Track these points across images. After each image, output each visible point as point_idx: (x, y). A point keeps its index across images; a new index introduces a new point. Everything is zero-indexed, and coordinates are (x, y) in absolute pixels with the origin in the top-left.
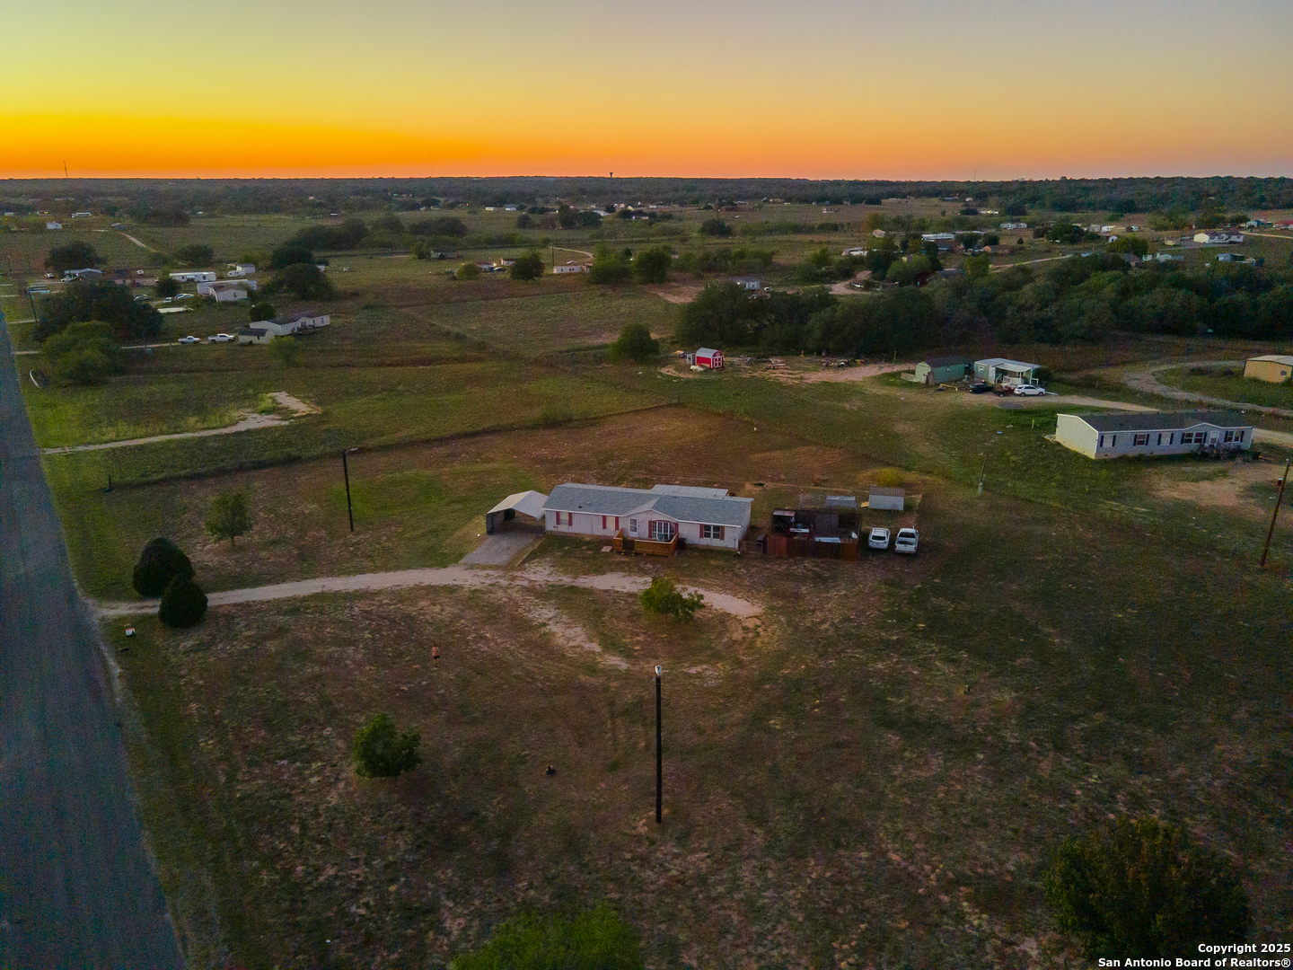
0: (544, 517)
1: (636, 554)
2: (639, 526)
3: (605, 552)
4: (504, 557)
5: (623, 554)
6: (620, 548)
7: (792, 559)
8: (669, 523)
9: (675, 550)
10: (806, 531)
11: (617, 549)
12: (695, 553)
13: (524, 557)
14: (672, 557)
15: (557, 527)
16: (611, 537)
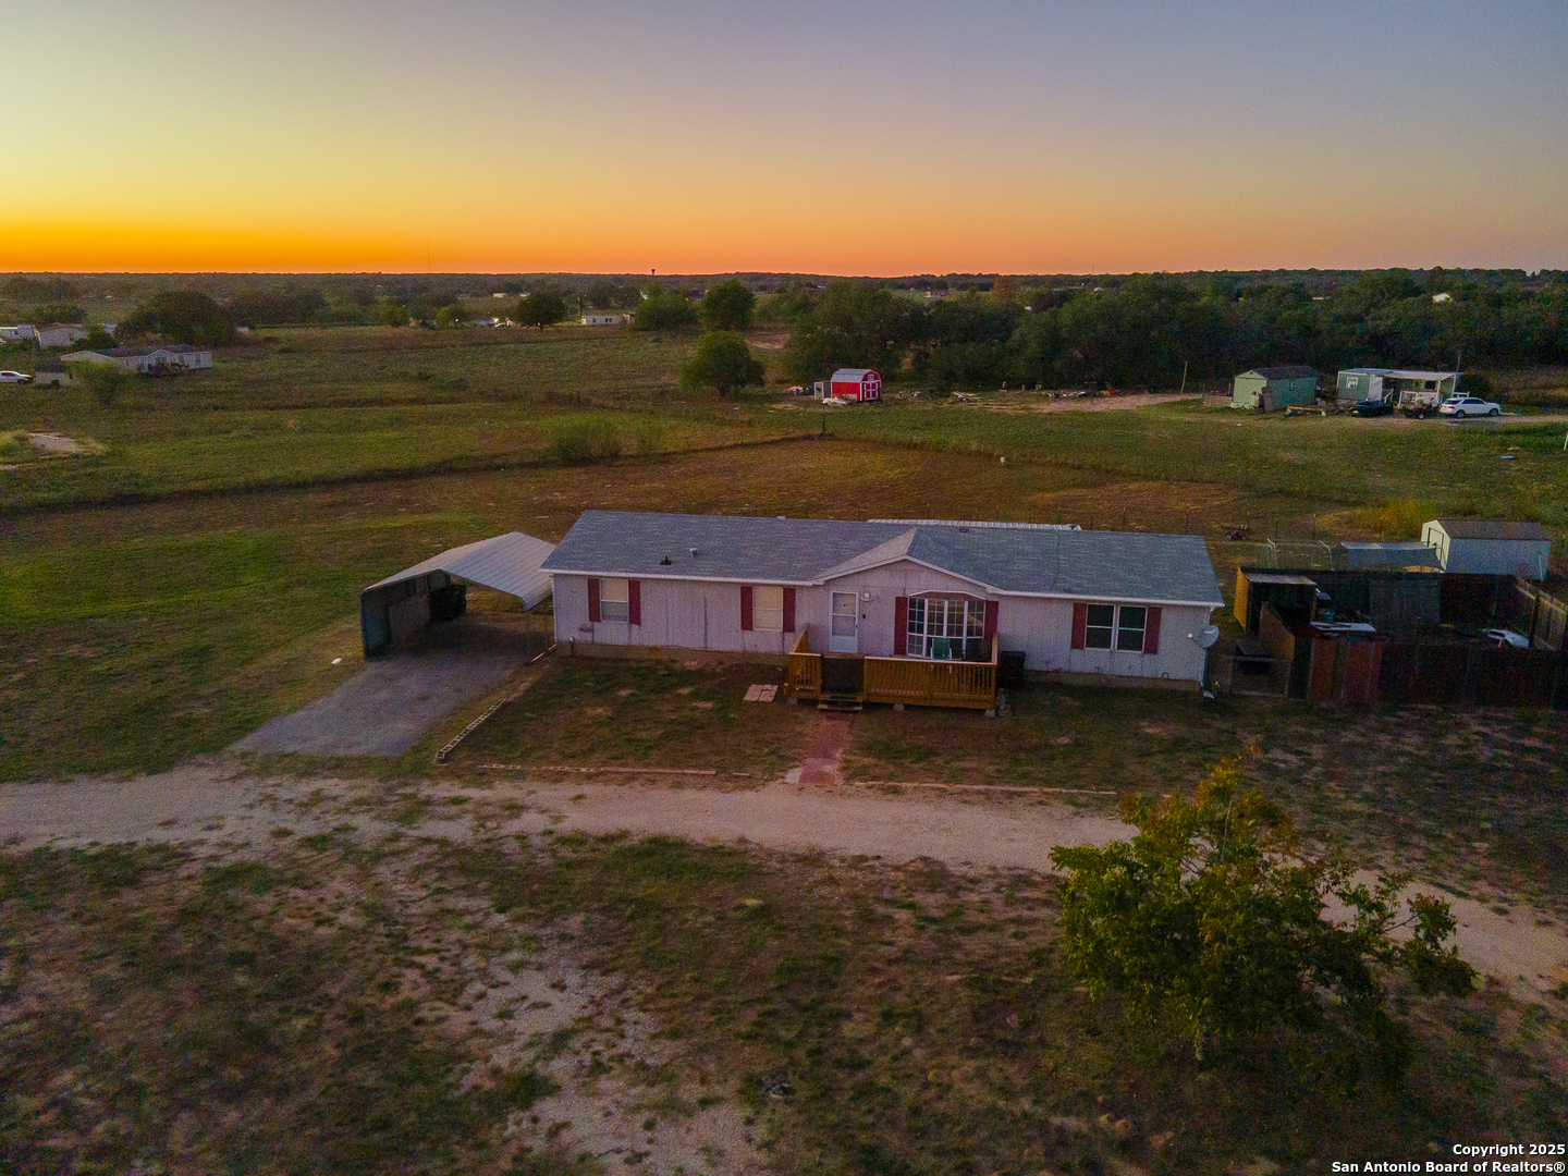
0: (548, 598)
2: (864, 617)
3: (757, 702)
4: (402, 729)
5: (826, 707)
6: (812, 688)
7: (1408, 709)
8: (966, 603)
9: (996, 693)
10: (1367, 627)
11: (801, 690)
12: (1068, 700)
13: (471, 726)
14: (997, 714)
15: (591, 630)
16: (769, 655)
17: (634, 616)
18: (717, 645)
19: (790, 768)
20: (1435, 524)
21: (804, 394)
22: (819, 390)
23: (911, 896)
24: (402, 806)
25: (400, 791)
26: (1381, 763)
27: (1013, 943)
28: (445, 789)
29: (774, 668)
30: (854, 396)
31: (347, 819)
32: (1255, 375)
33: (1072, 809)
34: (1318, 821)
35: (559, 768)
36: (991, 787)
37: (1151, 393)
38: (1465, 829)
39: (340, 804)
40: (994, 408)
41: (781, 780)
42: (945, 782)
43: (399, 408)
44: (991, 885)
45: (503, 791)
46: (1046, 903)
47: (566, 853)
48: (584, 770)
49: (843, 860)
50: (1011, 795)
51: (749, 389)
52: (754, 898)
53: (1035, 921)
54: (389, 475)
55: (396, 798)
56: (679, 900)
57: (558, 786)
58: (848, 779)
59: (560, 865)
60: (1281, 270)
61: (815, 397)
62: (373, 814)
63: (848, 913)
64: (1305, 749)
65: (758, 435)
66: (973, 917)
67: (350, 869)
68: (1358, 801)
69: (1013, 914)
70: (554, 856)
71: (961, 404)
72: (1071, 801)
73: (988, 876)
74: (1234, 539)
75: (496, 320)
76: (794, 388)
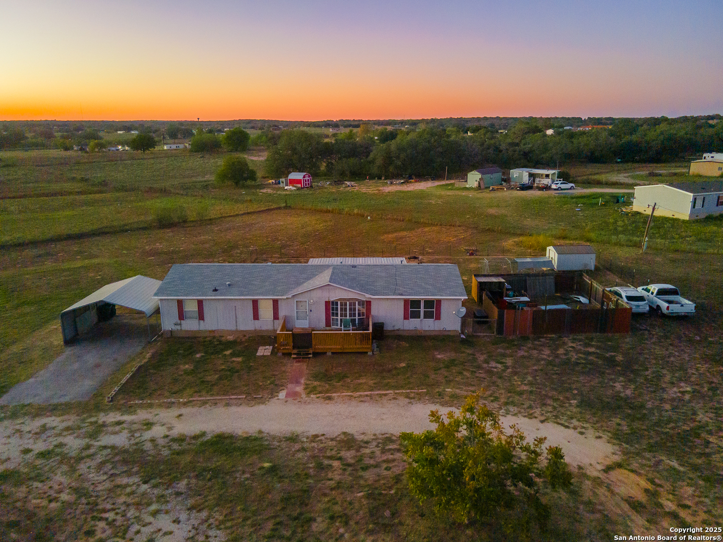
0: (157, 311)
1: (316, 354)
2: (311, 311)
3: (263, 356)
4: (88, 384)
5: (295, 356)
6: (288, 347)
7: (543, 338)
8: (357, 302)
9: (372, 342)
10: (526, 299)
11: (283, 349)
12: (404, 344)
13: (123, 381)
14: (373, 354)
15: (180, 324)
16: (267, 331)
17: (201, 317)
18: (242, 327)
19: (281, 390)
20: (551, 248)
21: (276, 184)
22: (283, 182)
23: (340, 453)
24: (91, 429)
25: (89, 420)
26: (534, 365)
27: (386, 473)
28: (112, 417)
29: (269, 337)
30: (300, 185)
31: (61, 440)
32: (477, 173)
33: (407, 400)
34: (510, 397)
35: (169, 400)
36: (372, 393)
37: (432, 180)
38: (568, 394)
39: (56, 431)
40: (364, 190)
41: (277, 398)
42: (352, 392)
43: (72, 197)
44: (375, 443)
45: (143, 415)
46: (399, 450)
47: (175, 446)
48: (181, 400)
49: (307, 438)
50: (381, 396)
51: (249, 182)
52: (268, 462)
53: (394, 460)
54: (69, 237)
55: (86, 425)
56: (232, 467)
57: (169, 410)
58: (308, 394)
59: (174, 454)
60: (485, 117)
61: (281, 185)
62: (75, 435)
63: (311, 465)
64: (504, 361)
65: (254, 207)
66: (368, 461)
67: (65, 468)
68: (525, 384)
69: (385, 458)
70: (170, 449)
71: (349, 188)
72: (407, 396)
73: (373, 439)
74: (470, 255)
75: (120, 147)
76: (270, 181)
